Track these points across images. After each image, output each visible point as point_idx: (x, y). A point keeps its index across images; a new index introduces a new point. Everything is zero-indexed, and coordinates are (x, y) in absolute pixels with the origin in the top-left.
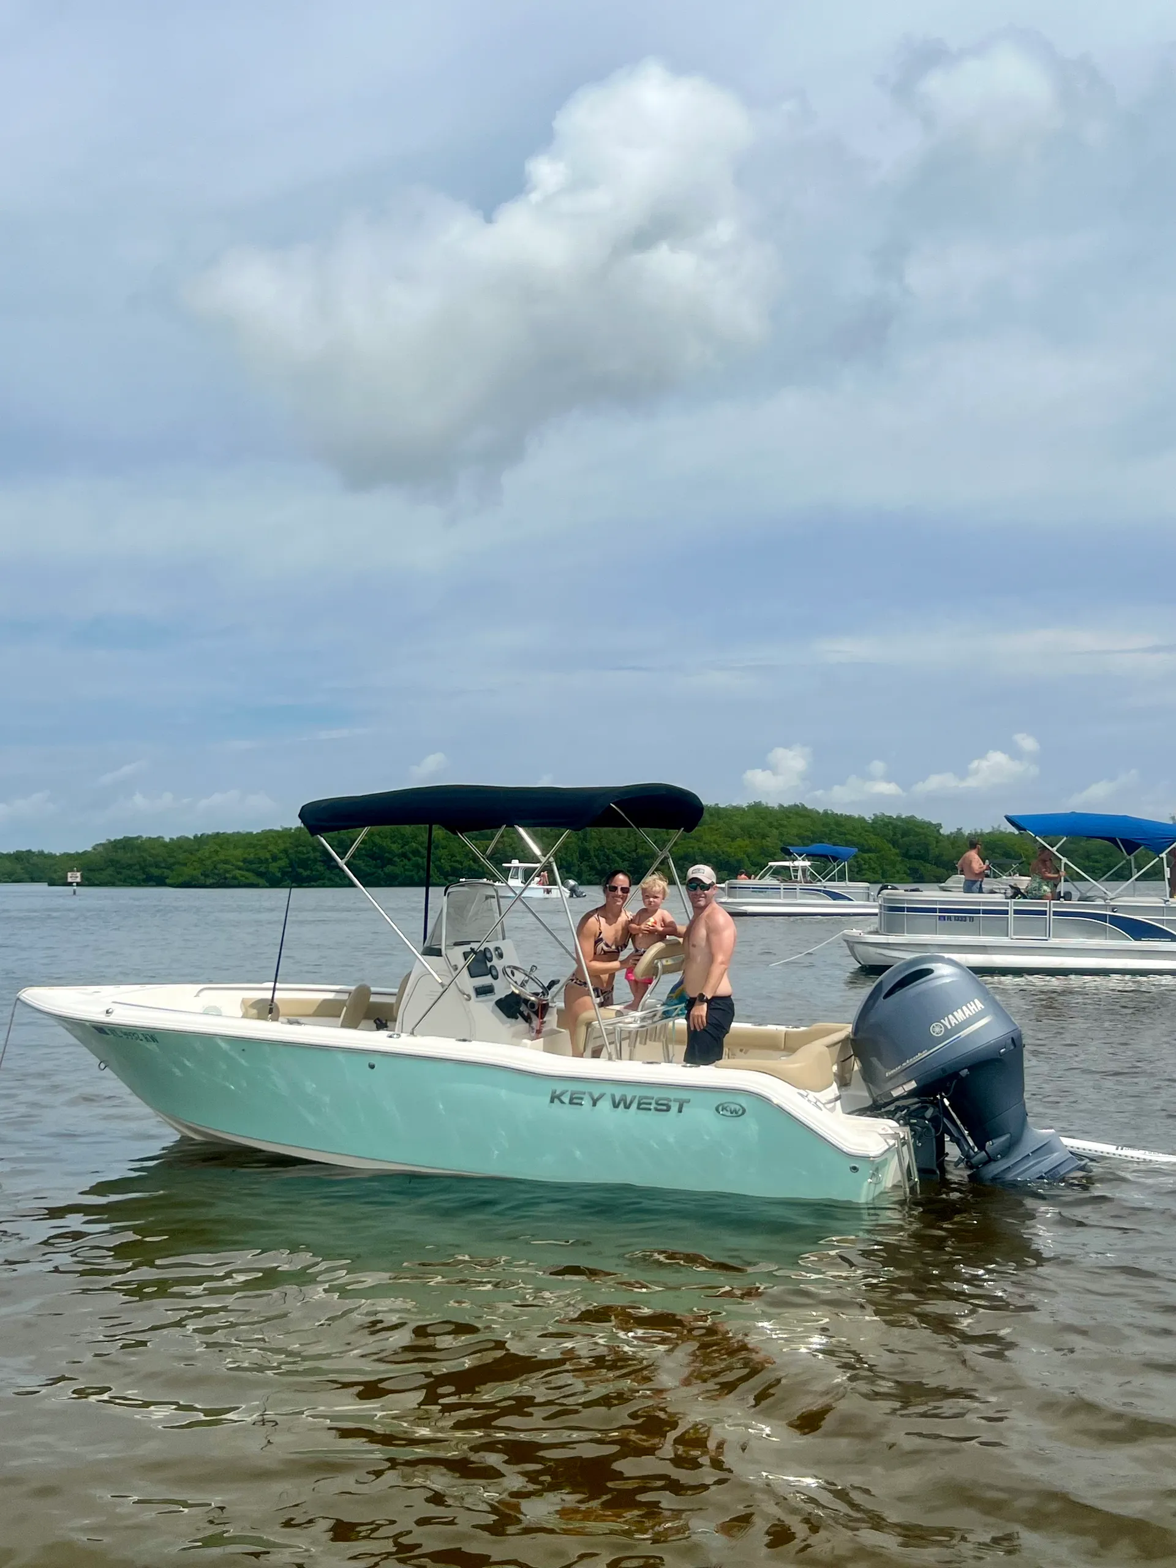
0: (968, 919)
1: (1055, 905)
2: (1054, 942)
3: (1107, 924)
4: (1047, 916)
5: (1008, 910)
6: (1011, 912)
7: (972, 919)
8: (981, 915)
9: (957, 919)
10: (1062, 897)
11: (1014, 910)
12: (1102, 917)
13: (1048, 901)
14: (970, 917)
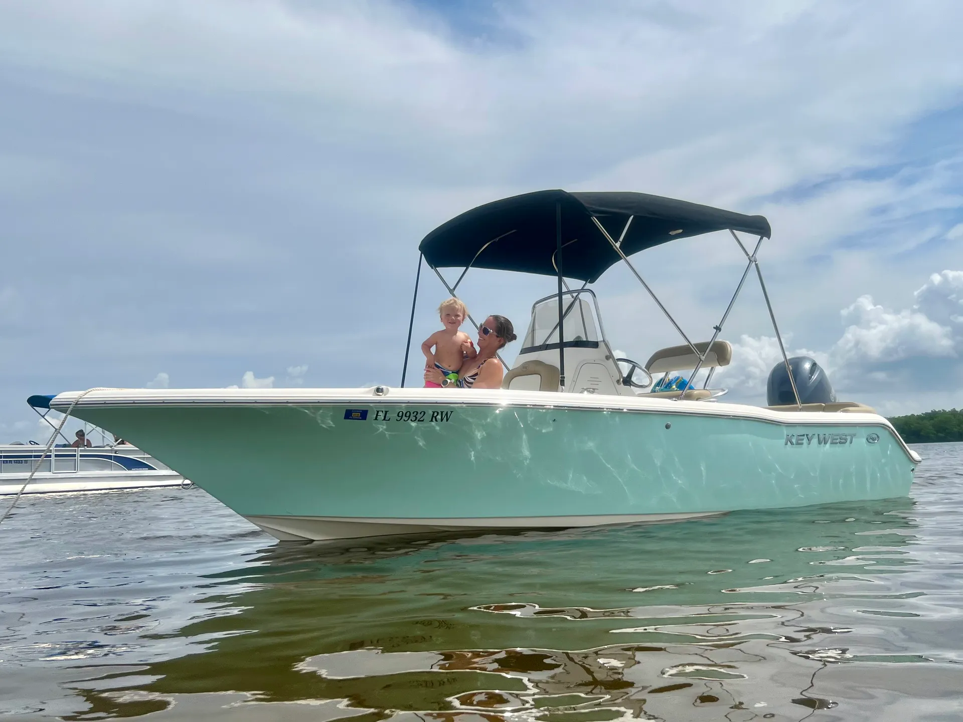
0: (24, 462)
1: (81, 451)
2: (81, 474)
3: (112, 461)
4: (76, 458)
5: (51, 455)
6: (53, 456)
7: (26, 462)
8: (33, 459)
9: (16, 462)
10: (85, 446)
11: (55, 455)
12: (110, 457)
13: (77, 448)
14: (25, 460)
